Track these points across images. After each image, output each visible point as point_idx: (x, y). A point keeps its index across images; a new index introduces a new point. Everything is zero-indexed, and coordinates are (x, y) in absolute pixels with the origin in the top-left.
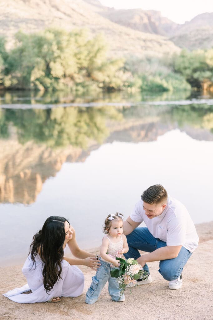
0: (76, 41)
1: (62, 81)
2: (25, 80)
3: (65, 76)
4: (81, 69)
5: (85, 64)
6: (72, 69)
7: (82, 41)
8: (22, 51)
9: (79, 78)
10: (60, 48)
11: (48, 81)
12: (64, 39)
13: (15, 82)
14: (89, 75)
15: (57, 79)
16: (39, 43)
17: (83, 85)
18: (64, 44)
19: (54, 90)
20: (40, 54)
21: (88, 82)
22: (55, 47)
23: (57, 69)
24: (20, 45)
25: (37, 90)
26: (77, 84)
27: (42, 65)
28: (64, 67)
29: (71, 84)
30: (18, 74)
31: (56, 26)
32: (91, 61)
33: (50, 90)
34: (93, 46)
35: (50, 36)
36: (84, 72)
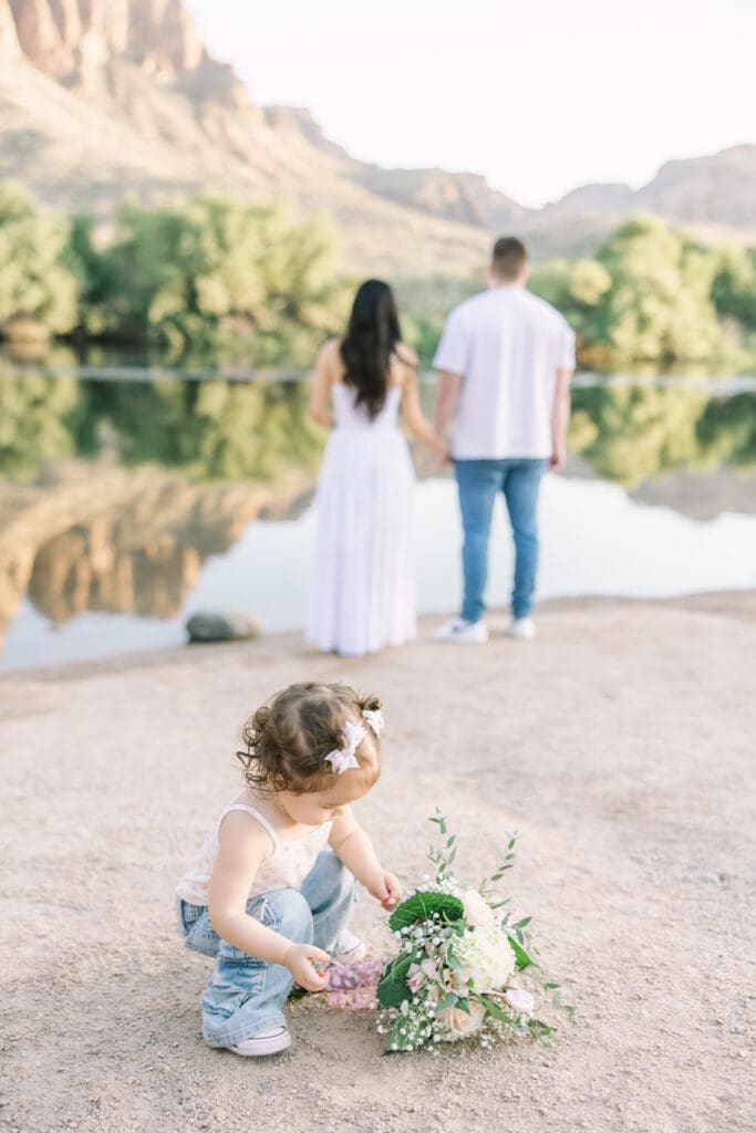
0: (262, 230)
1: (227, 325)
2: (139, 318)
3: (233, 312)
4: (272, 295)
5: (283, 284)
6: (252, 296)
7: (276, 228)
8: (129, 250)
9: (268, 319)
10: (223, 245)
11: (193, 324)
12: (233, 223)
13: (114, 322)
14: (292, 311)
15: (213, 320)
16: (173, 229)
17: (276, 335)
18: (232, 234)
19: (208, 347)
20: (172, 257)
21: (289, 329)
22: (209, 243)
23: (214, 295)
24: (127, 235)
25: (164, 344)
26: (262, 334)
27: (178, 283)
28: (232, 291)
29: (246, 331)
30: (123, 303)
31: (213, 193)
32: (298, 280)
33: (198, 345)
34: (302, 242)
35: (198, 216)
36: (280, 305)
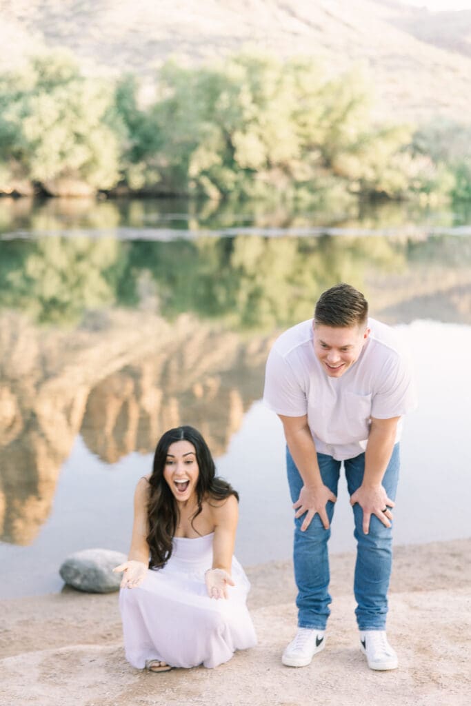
0: (298, 84)
1: (262, 176)
2: (178, 173)
3: (268, 165)
4: (308, 148)
5: (319, 137)
6: (287, 149)
7: (311, 82)
8: (171, 108)
9: (302, 171)
10: (258, 100)
11: (229, 176)
12: (269, 78)
13: (154, 178)
14: (327, 163)
15: (250, 172)
16: (212, 87)
17: (312, 187)
18: (268, 90)
19: (243, 198)
20: (210, 114)
21: (324, 179)
22: (246, 98)
23: (250, 150)
24: (169, 93)
25: (202, 197)
26: (298, 185)
27: (216, 140)
28: (266, 144)
29: (282, 183)
30: (163, 160)
31: (252, 51)
32: (334, 130)
33: (234, 197)
34: (339, 93)
35: (237, 73)
36: (315, 156)
